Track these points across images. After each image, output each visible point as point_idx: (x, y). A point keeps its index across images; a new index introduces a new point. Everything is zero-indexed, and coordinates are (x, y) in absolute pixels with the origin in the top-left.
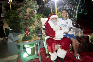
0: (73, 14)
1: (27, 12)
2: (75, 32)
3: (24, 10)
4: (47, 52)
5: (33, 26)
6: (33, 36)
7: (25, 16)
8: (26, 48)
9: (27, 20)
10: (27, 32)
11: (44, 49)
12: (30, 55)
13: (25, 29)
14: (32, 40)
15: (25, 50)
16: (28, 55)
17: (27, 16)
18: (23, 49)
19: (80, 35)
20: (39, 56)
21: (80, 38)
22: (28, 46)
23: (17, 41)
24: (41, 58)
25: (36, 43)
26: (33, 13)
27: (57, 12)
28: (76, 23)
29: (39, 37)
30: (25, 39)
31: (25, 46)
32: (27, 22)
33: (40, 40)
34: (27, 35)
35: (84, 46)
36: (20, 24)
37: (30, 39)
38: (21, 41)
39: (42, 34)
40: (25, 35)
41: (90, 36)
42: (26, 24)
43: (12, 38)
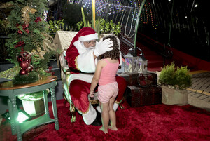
0: (129, 26)
1: (23, 15)
2: (130, 66)
3: (16, 10)
4: (72, 109)
5: (39, 50)
6: (38, 73)
7: (18, 25)
8: (23, 101)
9: (23, 34)
10: (24, 65)
11: (66, 101)
12: (32, 118)
13: (20, 57)
14: (38, 82)
15: (20, 106)
16: (27, 118)
17: (23, 25)
19: (140, 71)
20: (53, 118)
21: (140, 78)
22: (28, 97)
24: (60, 123)
25: (48, 90)
27: (96, 19)
28: (135, 45)
29: (53, 75)
30: (20, 81)
31: (20, 96)
32: (25, 39)
33: (56, 83)
34: (26, 73)
35: (147, 94)
36: (6, 44)
37: (31, 80)
38: (10, 87)
39: (61, 67)
40: (21, 71)
41: (158, 73)
42: (21, 45)
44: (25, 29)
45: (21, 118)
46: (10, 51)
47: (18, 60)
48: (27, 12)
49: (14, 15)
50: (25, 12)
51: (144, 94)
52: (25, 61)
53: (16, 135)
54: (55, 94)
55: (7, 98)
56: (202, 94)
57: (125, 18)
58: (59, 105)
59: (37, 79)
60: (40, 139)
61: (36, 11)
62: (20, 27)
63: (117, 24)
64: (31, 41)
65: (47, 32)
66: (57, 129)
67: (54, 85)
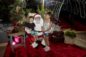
2: (54, 28)
5: (21, 21)
8: (15, 38)
10: (16, 26)
16: (16, 43)
17: (16, 13)
18: (13, 39)
23: (8, 33)
26: (21, 11)
28: (58, 19)
30: (14, 32)
31: (14, 36)
34: (16, 29)
36: (10, 19)
38: (11, 33)
40: (14, 28)
42: (15, 19)
43: (3, 28)
44: (17, 14)
45: (14, 44)
46: (11, 21)
47: (14, 25)
49: (13, 9)
50: (17, 8)
51: (57, 39)
52: (16, 25)
53: (12, 49)
54: (25, 37)
55: (10, 37)
57: (56, 8)
61: (21, 8)
62: (15, 13)
63: (52, 11)
64: (19, 18)
65: (24, 15)
66: (25, 48)
67: (25, 33)
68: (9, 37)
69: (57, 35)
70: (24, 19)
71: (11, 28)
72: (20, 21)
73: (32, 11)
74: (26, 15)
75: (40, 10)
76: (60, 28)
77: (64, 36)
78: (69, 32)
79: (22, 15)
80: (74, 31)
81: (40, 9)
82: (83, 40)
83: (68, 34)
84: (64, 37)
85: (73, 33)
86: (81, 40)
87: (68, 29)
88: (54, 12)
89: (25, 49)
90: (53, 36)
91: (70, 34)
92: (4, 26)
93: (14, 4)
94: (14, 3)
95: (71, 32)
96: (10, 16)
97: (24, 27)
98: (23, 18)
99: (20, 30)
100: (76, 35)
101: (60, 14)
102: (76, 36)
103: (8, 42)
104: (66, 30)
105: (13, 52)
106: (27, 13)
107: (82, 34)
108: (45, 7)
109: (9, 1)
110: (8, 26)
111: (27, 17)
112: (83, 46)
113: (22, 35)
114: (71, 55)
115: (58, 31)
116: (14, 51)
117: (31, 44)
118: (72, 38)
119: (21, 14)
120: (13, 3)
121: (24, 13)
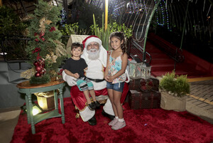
1: (40, 26)
2: (134, 71)
3: (35, 22)
5: (53, 54)
7: (36, 34)
8: (38, 98)
9: (40, 42)
10: (39, 69)
12: (43, 111)
13: (36, 62)
14: (49, 84)
15: (35, 101)
16: (41, 111)
17: (40, 34)
18: (32, 100)
19: (144, 76)
20: (61, 113)
21: (141, 83)
22: (41, 94)
23: (20, 85)
26: (53, 29)
28: (144, 49)
30: (35, 82)
31: (35, 94)
32: (41, 46)
34: (40, 75)
35: (146, 99)
36: (26, 50)
37: (44, 82)
38: (27, 86)
40: (36, 74)
42: (38, 50)
43: (7, 74)
44: (41, 37)
45: (35, 111)
46: (28, 56)
47: (34, 64)
48: (44, 23)
49: (33, 26)
50: (41, 23)
52: (39, 65)
53: (30, 124)
54: (63, 94)
55: (25, 94)
56: (203, 102)
58: (68, 102)
59: (49, 80)
60: (49, 129)
61: (51, 22)
62: (37, 36)
63: (129, 27)
64: (46, 47)
65: (59, 40)
66: (64, 122)
67: (62, 86)
68: (23, 96)
69: (143, 87)
70: (60, 49)
71: (28, 74)
72: (50, 55)
73: (79, 29)
74: (65, 39)
75: (100, 26)
76: (150, 70)
77: (160, 90)
78: (171, 81)
79: (54, 39)
80: (184, 78)
81: (100, 24)
82: (207, 101)
83: (171, 86)
84: (160, 94)
85: (181, 82)
86: (202, 99)
87: (168, 74)
88: (134, 32)
89: (64, 126)
90: (132, 92)
91: (174, 85)
92: (10, 69)
93: (34, 14)
94: (35, 11)
95: (176, 79)
96: (25, 44)
97: (59, 69)
98: (58, 49)
99: (49, 77)
100: (188, 87)
101: (148, 36)
102: (191, 90)
103: (22, 108)
104: (164, 77)
105: (34, 132)
106: (67, 34)
107: (204, 84)
108: (111, 20)
109: (22, 6)
110: (20, 69)
111: (66, 45)
112: (209, 116)
113: (56, 91)
114: (179, 138)
115: (145, 78)
116: (36, 132)
117: (78, 111)
118: (179, 95)
119: (51, 36)
120: (31, 11)
121: (60, 35)
